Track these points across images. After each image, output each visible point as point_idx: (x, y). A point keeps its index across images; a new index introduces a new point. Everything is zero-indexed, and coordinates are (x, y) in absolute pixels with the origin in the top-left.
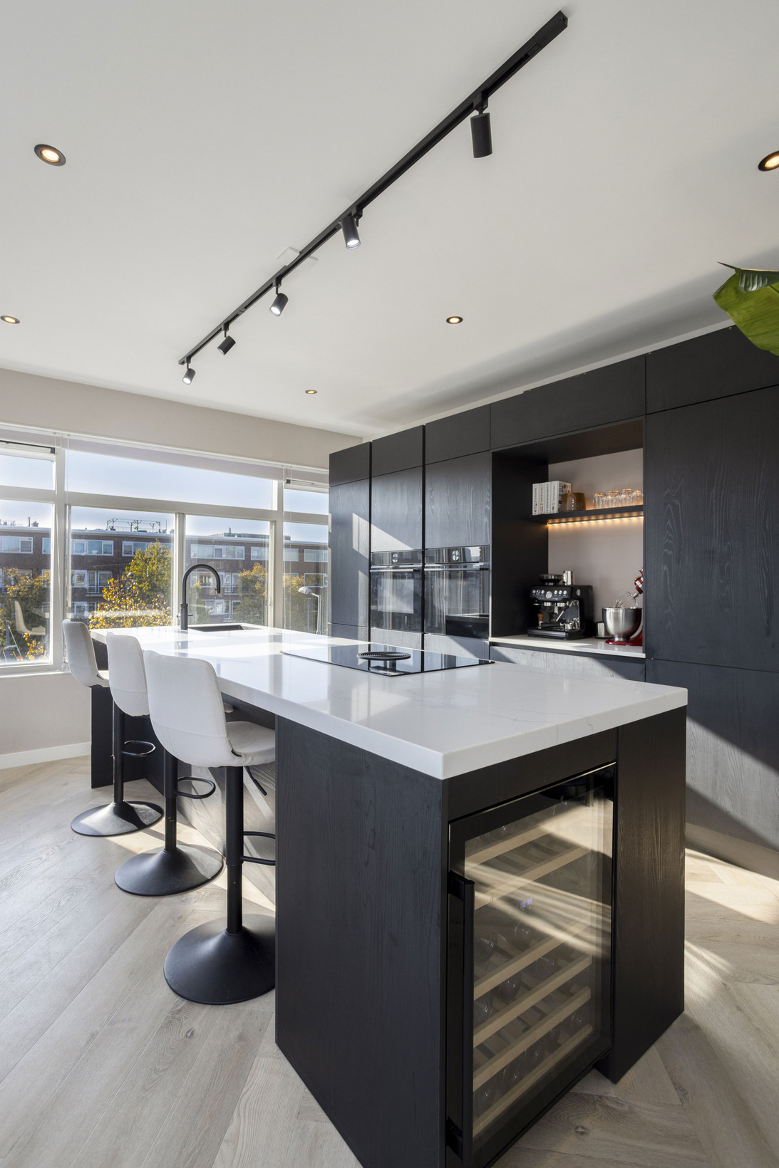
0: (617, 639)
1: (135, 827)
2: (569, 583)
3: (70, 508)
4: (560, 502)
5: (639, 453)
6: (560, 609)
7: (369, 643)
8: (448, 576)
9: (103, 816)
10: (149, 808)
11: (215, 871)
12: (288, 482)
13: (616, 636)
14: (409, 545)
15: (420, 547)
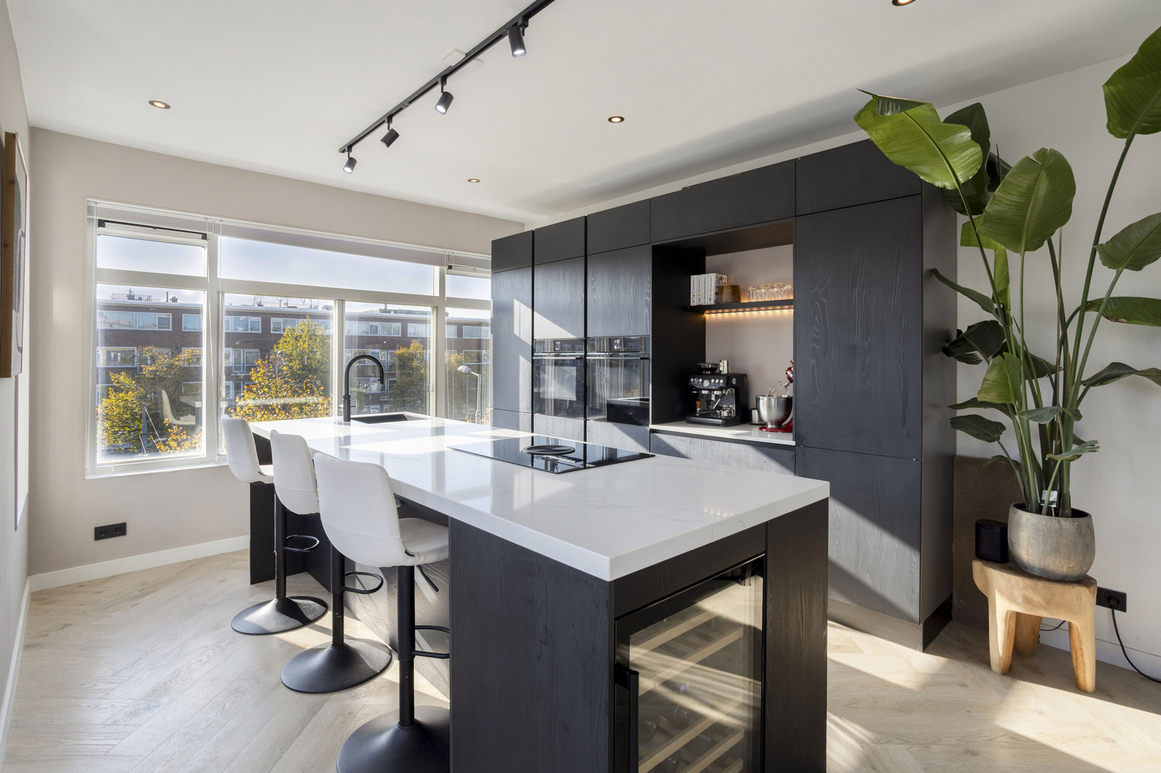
0: (769, 426)
1: (299, 623)
2: (725, 372)
3: (223, 296)
4: (717, 294)
5: (789, 249)
6: (717, 397)
7: (533, 435)
8: (608, 364)
9: (266, 613)
10: (312, 602)
11: (384, 665)
12: (450, 267)
13: (769, 423)
14: (570, 333)
15: (582, 336)
